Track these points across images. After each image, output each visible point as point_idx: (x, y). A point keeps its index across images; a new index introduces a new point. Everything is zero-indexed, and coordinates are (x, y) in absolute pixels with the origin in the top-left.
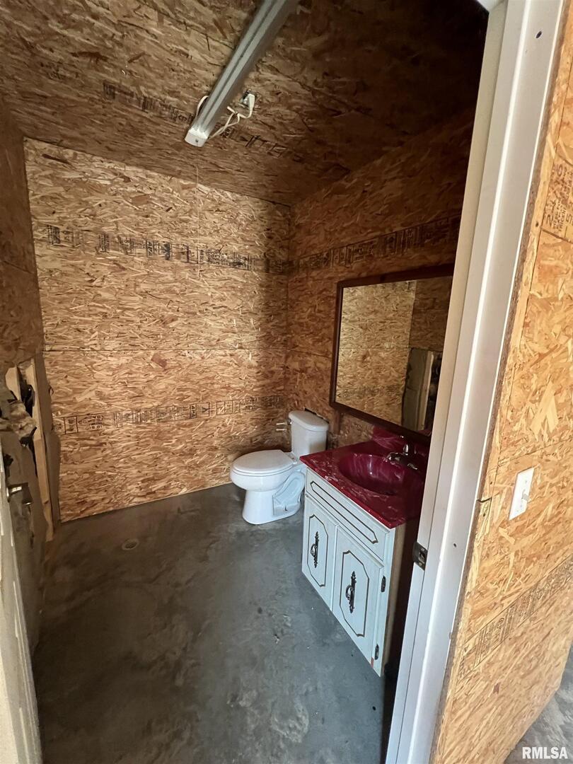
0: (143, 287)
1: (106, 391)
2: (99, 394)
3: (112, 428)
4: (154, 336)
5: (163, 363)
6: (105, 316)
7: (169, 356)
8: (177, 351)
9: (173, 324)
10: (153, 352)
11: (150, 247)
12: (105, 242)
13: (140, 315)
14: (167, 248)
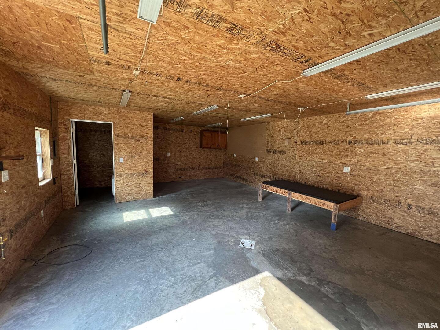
0: (99, 139)
1: (91, 160)
2: (89, 161)
3: (92, 169)
4: (102, 149)
5: (104, 155)
6: (91, 145)
7: (105, 153)
8: (107, 152)
9: (106, 147)
10: (101, 153)
11: (101, 131)
12: (91, 131)
13: (99, 145)
14: (105, 131)
